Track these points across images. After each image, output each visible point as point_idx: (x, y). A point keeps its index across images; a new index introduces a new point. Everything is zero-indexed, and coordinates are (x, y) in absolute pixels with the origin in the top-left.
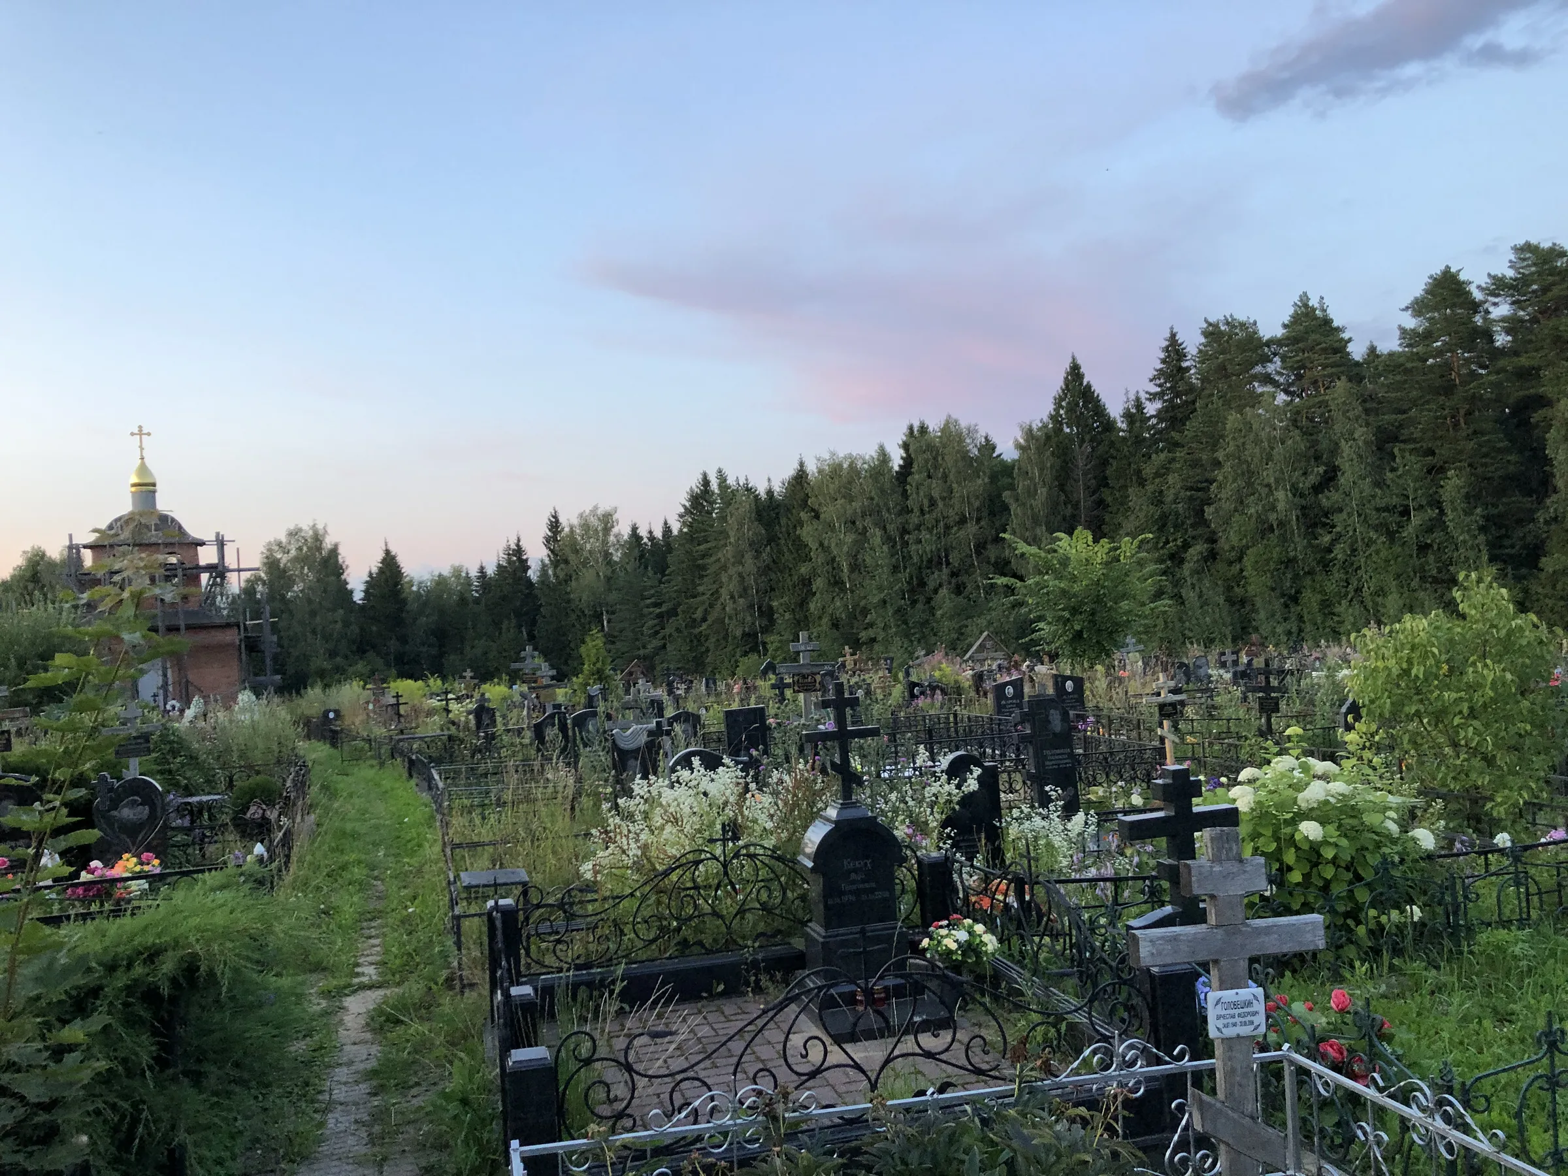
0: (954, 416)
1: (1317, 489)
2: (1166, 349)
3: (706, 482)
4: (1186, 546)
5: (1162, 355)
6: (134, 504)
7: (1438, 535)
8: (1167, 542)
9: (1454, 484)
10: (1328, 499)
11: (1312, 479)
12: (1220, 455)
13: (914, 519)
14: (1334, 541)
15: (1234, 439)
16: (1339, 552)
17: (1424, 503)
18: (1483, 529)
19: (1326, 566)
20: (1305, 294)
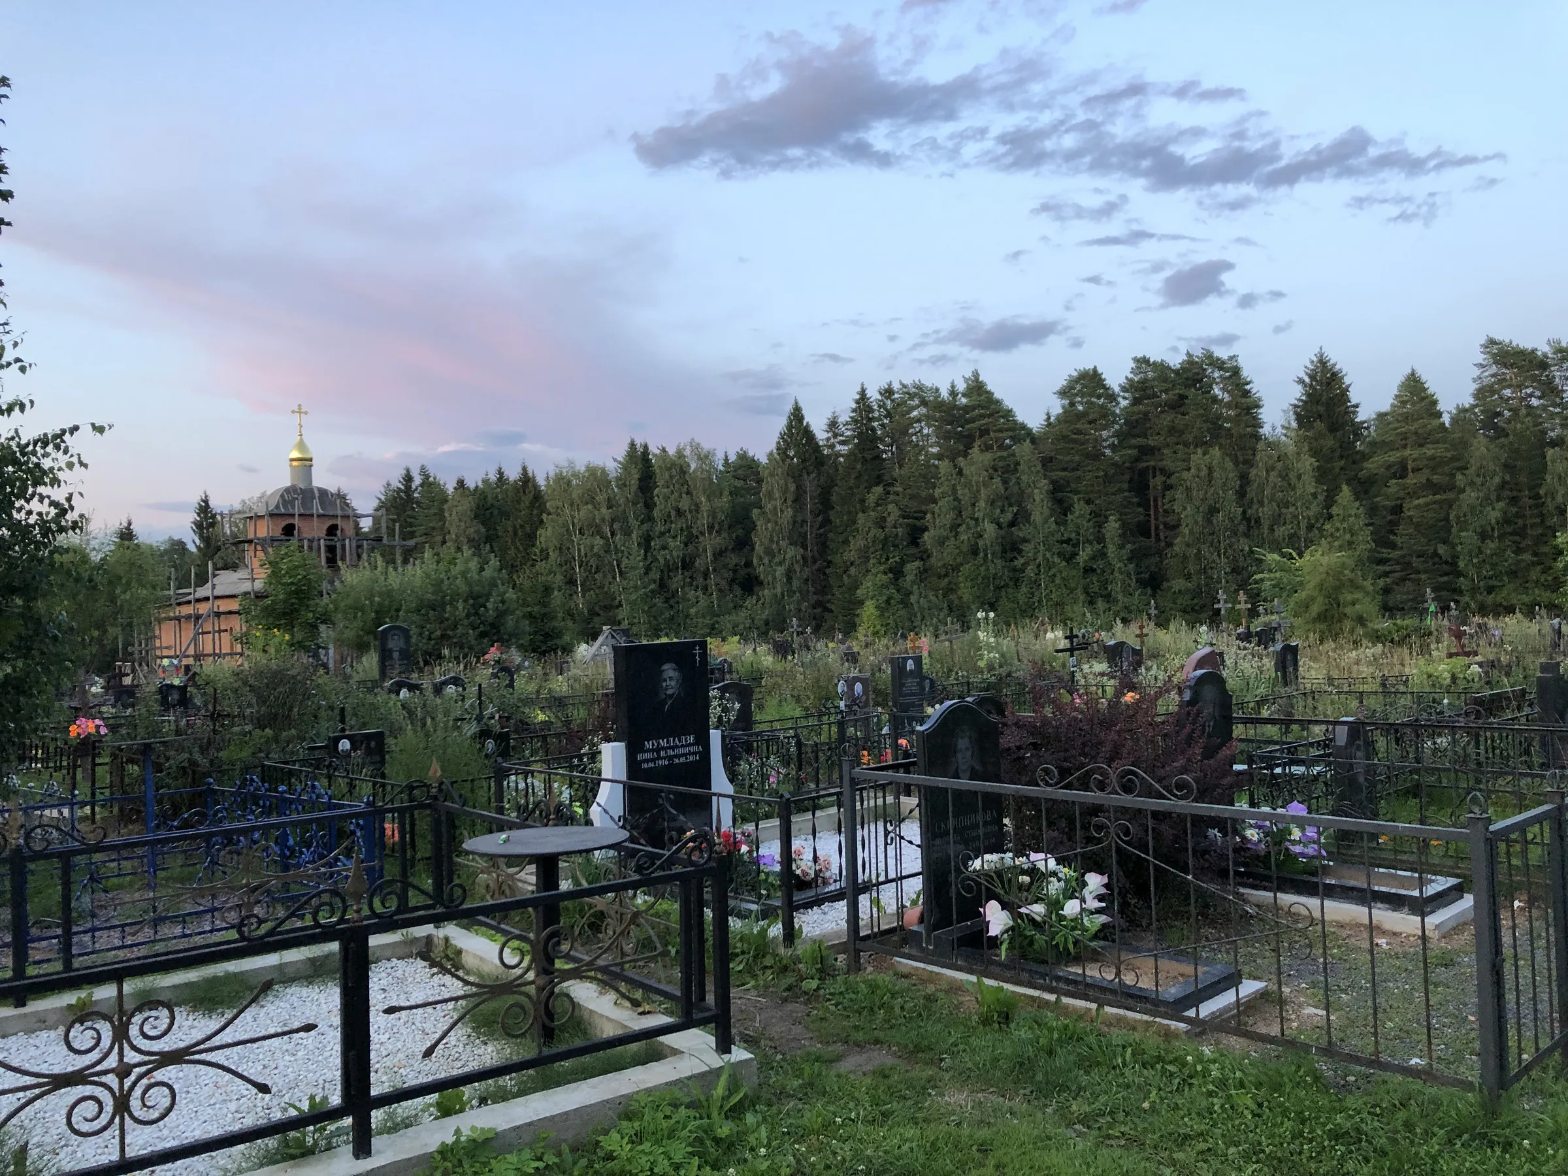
0: (697, 440)
1: (1012, 524)
2: (857, 402)
3: (408, 478)
4: (903, 562)
5: (854, 406)
6: (292, 478)
7: (1101, 563)
8: (888, 559)
9: (1112, 526)
10: (1019, 533)
11: (1009, 516)
12: (937, 493)
13: (659, 528)
14: (1026, 564)
15: (947, 480)
16: (1030, 571)
17: (1091, 538)
18: (1130, 559)
19: (1017, 582)
20: (976, 370)
